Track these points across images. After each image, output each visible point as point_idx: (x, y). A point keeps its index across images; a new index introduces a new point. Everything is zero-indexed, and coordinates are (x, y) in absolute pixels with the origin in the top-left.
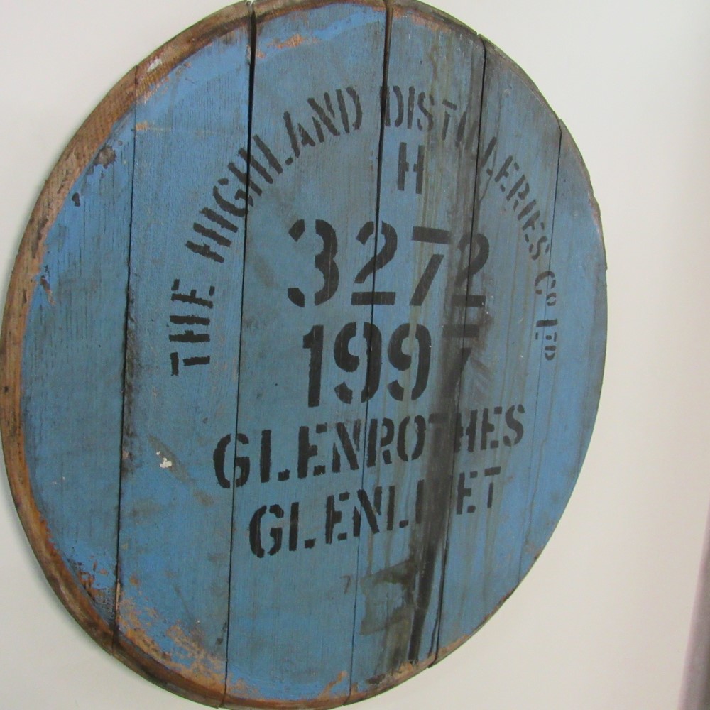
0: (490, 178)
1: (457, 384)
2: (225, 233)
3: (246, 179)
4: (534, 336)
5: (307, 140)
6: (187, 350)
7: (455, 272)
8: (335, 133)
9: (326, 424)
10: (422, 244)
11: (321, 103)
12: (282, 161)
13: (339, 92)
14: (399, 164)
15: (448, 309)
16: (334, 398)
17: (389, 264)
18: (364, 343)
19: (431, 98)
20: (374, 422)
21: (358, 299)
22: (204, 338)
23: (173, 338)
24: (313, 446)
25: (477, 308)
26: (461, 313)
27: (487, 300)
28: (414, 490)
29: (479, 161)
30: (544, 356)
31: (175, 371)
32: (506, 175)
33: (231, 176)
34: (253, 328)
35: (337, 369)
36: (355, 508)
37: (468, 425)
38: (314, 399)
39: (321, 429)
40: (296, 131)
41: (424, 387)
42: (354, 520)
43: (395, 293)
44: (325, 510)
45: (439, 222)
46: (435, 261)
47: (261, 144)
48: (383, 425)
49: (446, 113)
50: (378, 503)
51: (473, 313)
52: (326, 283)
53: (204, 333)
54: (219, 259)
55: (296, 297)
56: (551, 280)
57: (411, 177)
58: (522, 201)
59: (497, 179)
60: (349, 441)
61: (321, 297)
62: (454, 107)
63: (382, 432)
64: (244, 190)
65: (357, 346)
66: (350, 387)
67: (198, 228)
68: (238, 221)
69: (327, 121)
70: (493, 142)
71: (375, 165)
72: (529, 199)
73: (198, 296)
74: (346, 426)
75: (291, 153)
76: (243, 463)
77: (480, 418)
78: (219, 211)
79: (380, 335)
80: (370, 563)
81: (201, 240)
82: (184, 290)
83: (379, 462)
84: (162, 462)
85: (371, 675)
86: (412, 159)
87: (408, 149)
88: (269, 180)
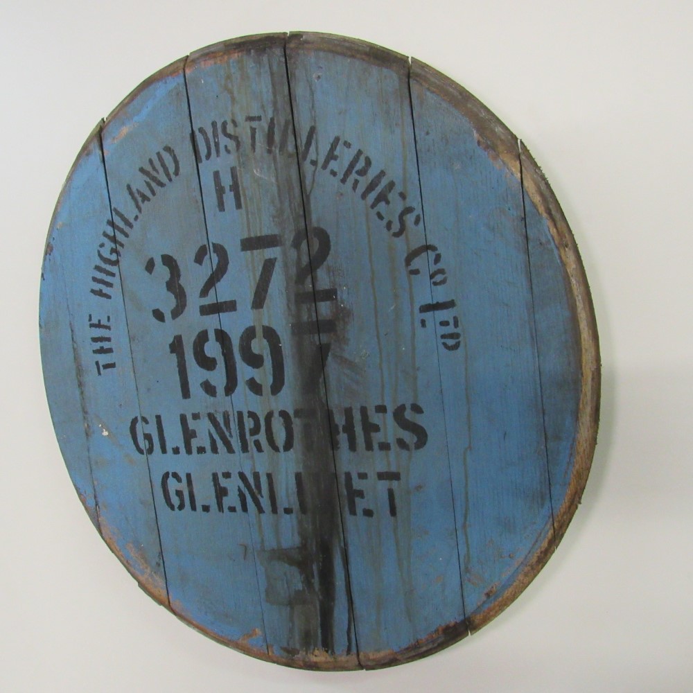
0: (316, 169)
1: (321, 380)
2: (108, 279)
3: (114, 239)
4: (418, 324)
5: (145, 198)
6: (103, 359)
7: (293, 271)
8: (161, 184)
9: (199, 413)
10: (252, 254)
11: (148, 168)
12: (132, 220)
13: (158, 154)
14: (216, 190)
15: (293, 307)
16: (201, 392)
17: (225, 276)
18: (218, 345)
19: (234, 122)
20: (240, 414)
21: (206, 310)
22: (110, 351)
23: (95, 352)
24: (192, 430)
25: (328, 303)
26: (309, 310)
27: (339, 292)
28: (293, 481)
29: (299, 157)
30: (442, 348)
31: (99, 374)
32: (335, 158)
33: (106, 240)
34: (136, 341)
35: (199, 369)
36: (239, 487)
37: (343, 422)
38: (186, 393)
39: (196, 416)
40: (136, 195)
41: (282, 383)
42: (240, 497)
43: (235, 301)
44: (212, 483)
45: (266, 227)
46: (269, 265)
47: (118, 213)
48: (249, 417)
49: (251, 128)
50: (258, 486)
51: (325, 308)
52: (177, 302)
53: (109, 347)
54: (109, 297)
55: (159, 315)
56: (432, 255)
57: (229, 197)
58: (364, 178)
59: (325, 167)
60: (221, 428)
61: (176, 313)
62: (259, 118)
63: (249, 424)
64: (114, 247)
65: (212, 349)
66: (213, 383)
67: (95, 279)
68: (114, 269)
69: (154, 179)
70: (312, 131)
71: (199, 198)
72: (372, 173)
73: (102, 323)
74: (215, 416)
75: (136, 211)
76: (148, 437)
77: (357, 417)
78: (104, 266)
79: (230, 339)
80: (263, 540)
81: (98, 287)
82: (95, 321)
83: (252, 449)
84: (103, 431)
85: (285, 645)
86: (227, 181)
87: (221, 175)
88: (126, 235)
